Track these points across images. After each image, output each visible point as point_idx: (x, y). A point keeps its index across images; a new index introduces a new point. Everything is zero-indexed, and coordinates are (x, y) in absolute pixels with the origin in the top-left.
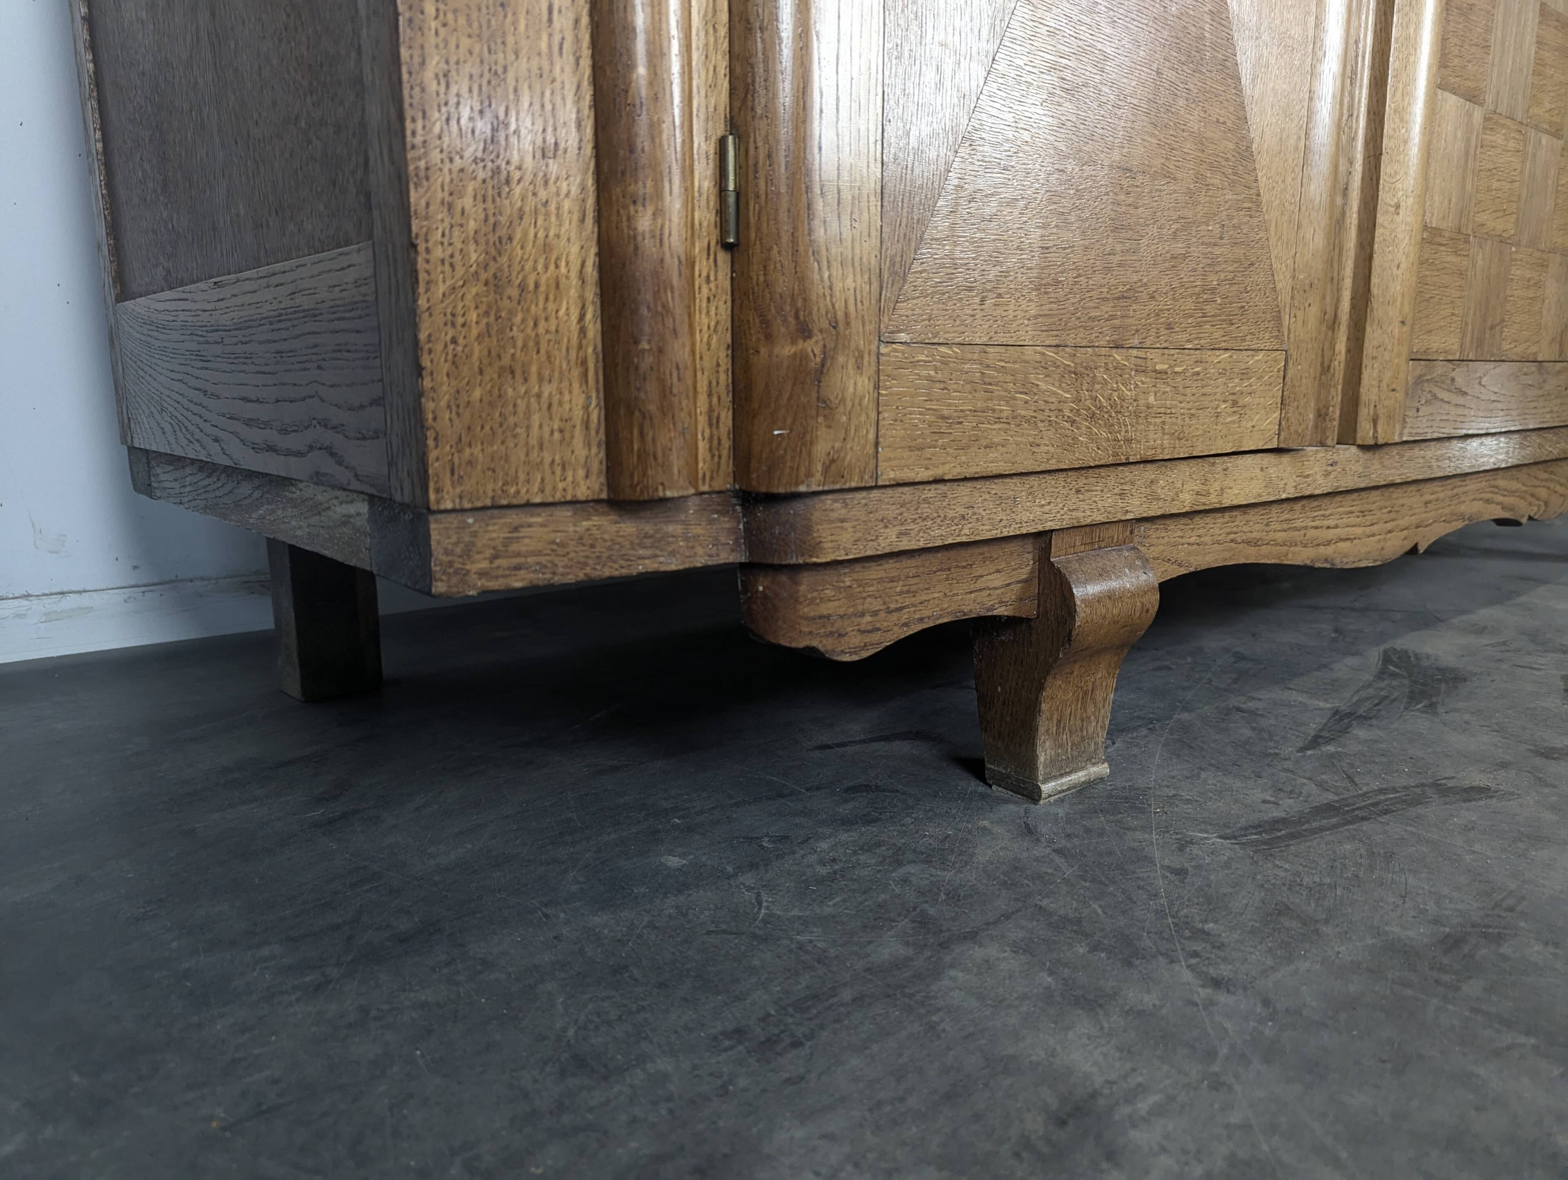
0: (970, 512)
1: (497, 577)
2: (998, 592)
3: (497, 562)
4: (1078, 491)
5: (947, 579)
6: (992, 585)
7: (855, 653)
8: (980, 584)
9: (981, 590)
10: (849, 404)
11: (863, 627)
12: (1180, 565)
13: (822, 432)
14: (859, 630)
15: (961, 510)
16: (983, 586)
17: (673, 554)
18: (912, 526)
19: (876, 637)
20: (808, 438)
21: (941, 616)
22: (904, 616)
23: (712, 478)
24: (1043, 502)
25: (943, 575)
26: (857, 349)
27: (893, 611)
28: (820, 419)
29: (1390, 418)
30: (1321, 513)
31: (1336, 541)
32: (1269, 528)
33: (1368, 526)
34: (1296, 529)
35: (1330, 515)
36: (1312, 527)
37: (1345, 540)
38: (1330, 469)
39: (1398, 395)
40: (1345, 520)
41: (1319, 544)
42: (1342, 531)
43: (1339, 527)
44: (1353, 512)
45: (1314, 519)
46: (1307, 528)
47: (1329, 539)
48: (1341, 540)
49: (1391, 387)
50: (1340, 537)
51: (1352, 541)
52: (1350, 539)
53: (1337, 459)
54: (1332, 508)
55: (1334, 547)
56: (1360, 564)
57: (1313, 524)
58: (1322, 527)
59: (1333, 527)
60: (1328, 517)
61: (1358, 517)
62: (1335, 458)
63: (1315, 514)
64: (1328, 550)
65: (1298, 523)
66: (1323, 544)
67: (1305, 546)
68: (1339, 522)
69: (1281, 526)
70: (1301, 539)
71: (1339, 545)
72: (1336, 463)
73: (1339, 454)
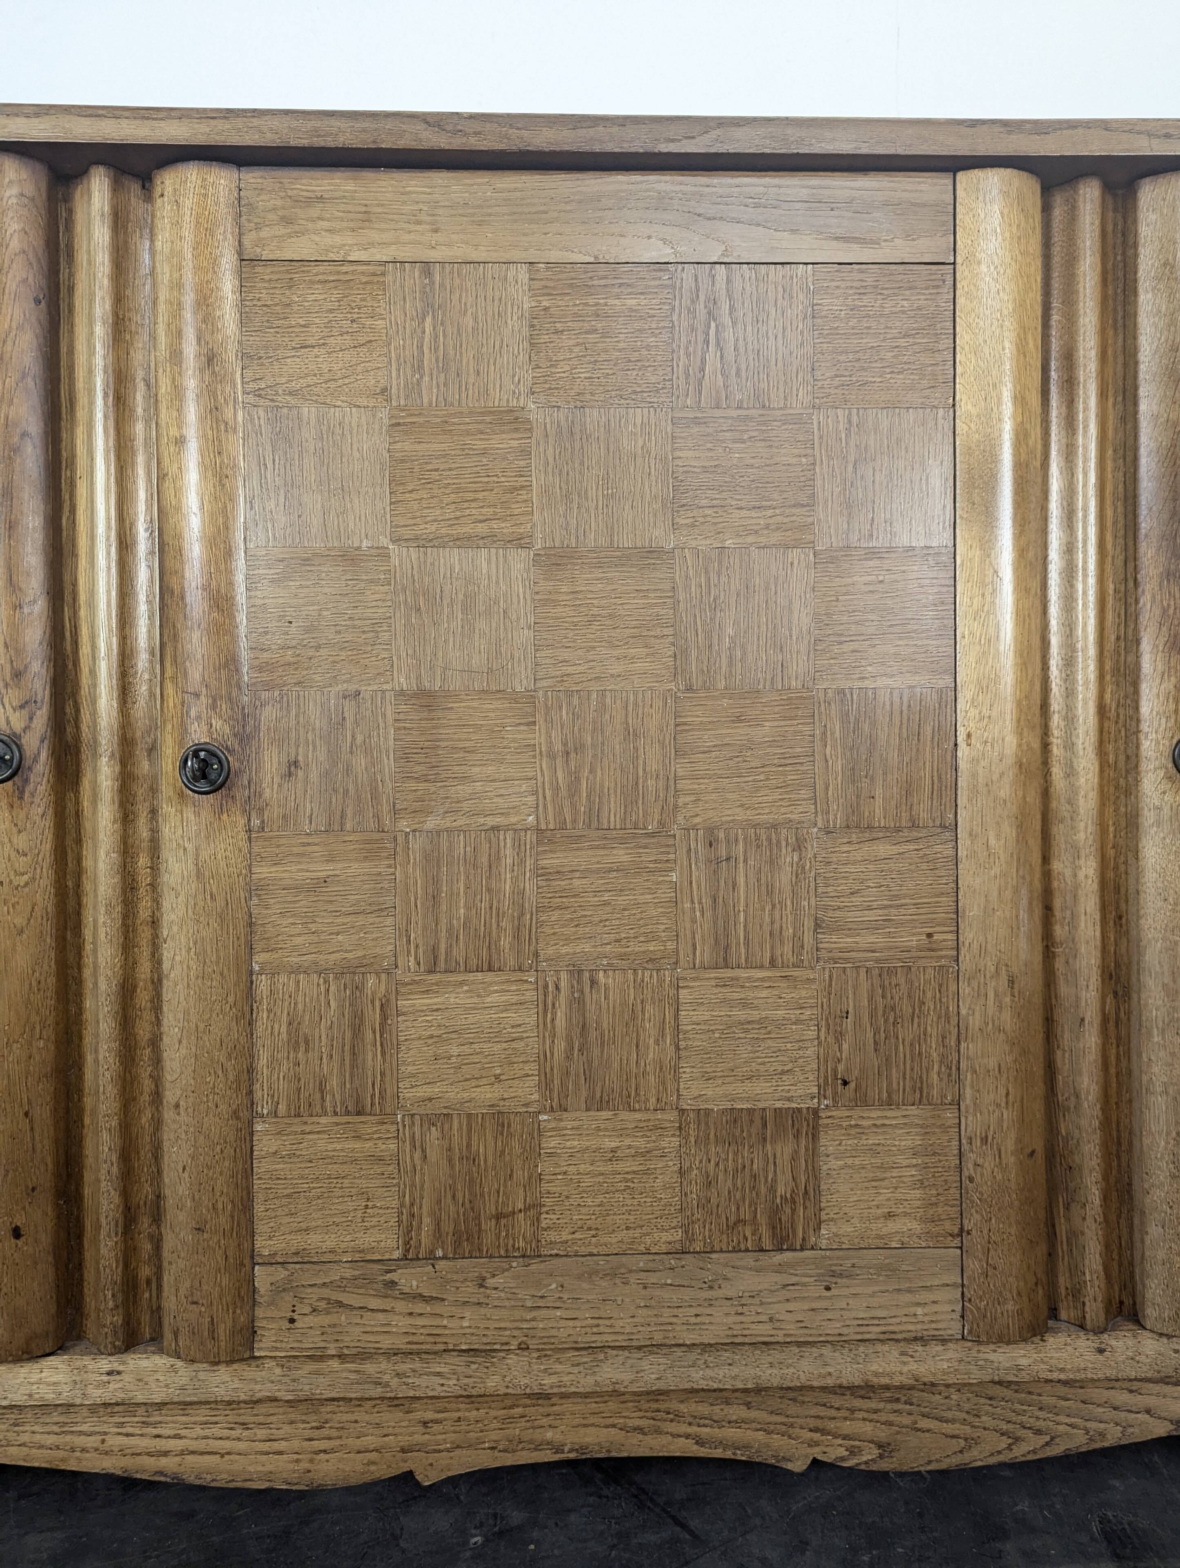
29: (194, 1333)
30: (136, 1419)
31: (182, 1453)
32: (21, 1428)
33: (260, 1441)
34: (81, 1433)
35: (160, 1422)
36: (119, 1434)
37: (202, 1453)
38: (105, 1378)
39: (203, 1309)
40: (199, 1431)
41: (140, 1454)
42: (194, 1443)
43: (185, 1437)
44: (216, 1423)
45: (122, 1425)
46: (106, 1433)
47: (163, 1449)
48: (193, 1453)
49: (190, 1299)
50: (191, 1449)
51: (222, 1456)
52: (216, 1453)
53: (121, 1368)
54: (161, 1415)
55: (178, 1459)
56: (248, 1485)
57: (120, 1430)
58: (142, 1435)
59: (169, 1437)
60: (155, 1425)
61: (231, 1429)
62: (116, 1366)
63: (122, 1420)
64: (164, 1462)
65: (84, 1428)
66: (149, 1454)
67: (106, 1453)
68: (183, 1432)
69: (47, 1429)
70: (95, 1445)
71: (190, 1458)
72: (119, 1373)
73: (124, 1363)
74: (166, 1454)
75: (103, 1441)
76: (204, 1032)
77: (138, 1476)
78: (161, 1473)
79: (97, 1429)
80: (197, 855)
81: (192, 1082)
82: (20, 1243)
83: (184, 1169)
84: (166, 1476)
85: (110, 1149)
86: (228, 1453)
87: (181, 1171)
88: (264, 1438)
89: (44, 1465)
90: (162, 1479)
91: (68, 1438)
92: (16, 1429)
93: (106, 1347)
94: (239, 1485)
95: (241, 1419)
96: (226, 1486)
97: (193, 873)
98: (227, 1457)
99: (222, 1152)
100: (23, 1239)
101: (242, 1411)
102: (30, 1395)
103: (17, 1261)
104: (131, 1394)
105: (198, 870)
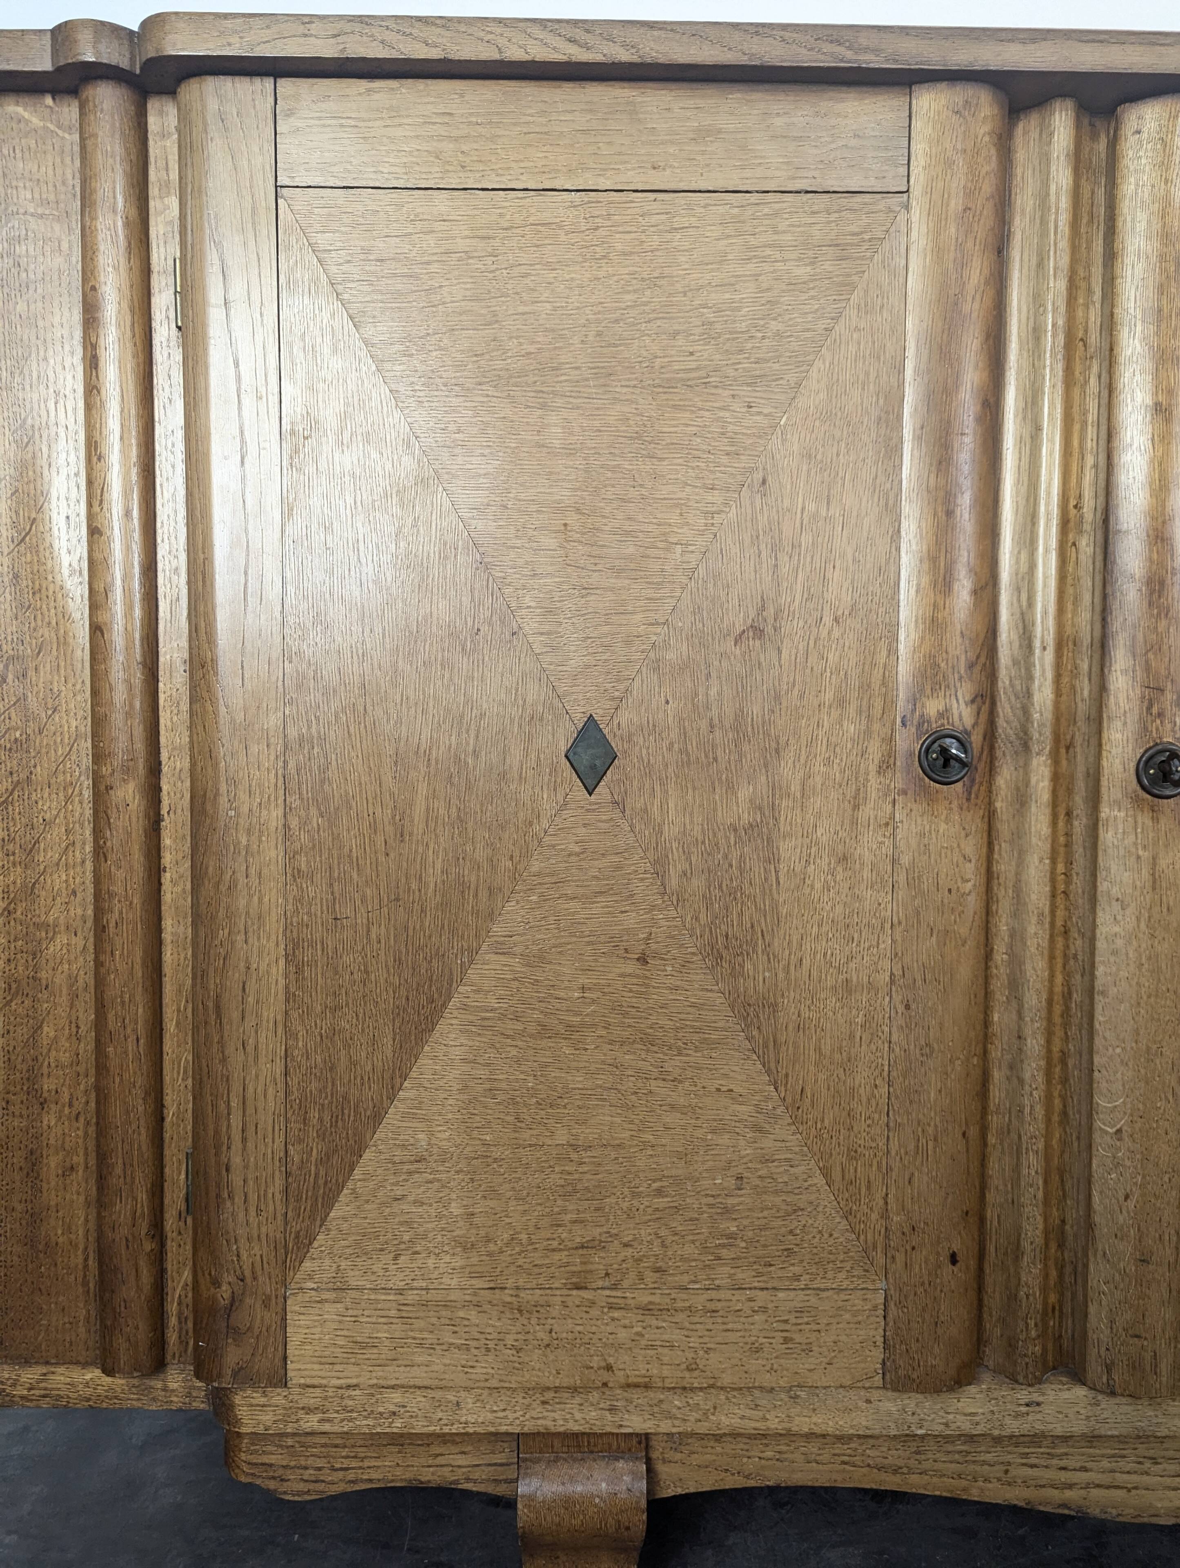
0: (402, 1410)
1: (32, 1400)
2: (464, 1470)
3: (32, 1392)
4: (544, 1403)
5: (399, 1452)
6: (454, 1463)
7: (299, 1495)
8: (440, 1460)
9: (442, 1466)
10: (256, 1331)
11: (305, 1478)
12: (747, 1477)
13: (231, 1349)
14: (302, 1479)
15: (392, 1408)
16: (443, 1462)
17: (154, 1399)
18: (336, 1415)
19: (321, 1487)
20: (219, 1352)
21: (393, 1481)
22: (351, 1476)
23: (180, 1356)
24: (495, 1408)
25: (395, 1449)
26: (264, 1294)
27: (337, 1470)
28: (230, 1341)
29: (1134, 1368)
30: (1042, 1450)
31: (1087, 1486)
32: (923, 1457)
33: (1169, 1476)
34: (984, 1463)
35: (1066, 1454)
36: (1023, 1464)
37: (1108, 1487)
38: (1024, 1409)
39: (1145, 1343)
40: (1105, 1464)
41: (1044, 1486)
42: (1100, 1476)
43: (1091, 1470)
44: (1124, 1457)
45: (1026, 1455)
46: (1009, 1464)
47: (1068, 1481)
48: (1098, 1486)
49: (1130, 1332)
50: (1097, 1482)
51: (1129, 1491)
52: (1122, 1488)
53: (1041, 1399)
54: (1068, 1446)
55: (1083, 1492)
56: (1154, 1520)
57: (1024, 1461)
58: (1046, 1467)
59: (1075, 1470)
60: (1060, 1456)
61: (1140, 1463)
62: (1036, 1397)
63: (1027, 1450)
64: (1068, 1494)
65: (988, 1457)
66: (1053, 1486)
67: (1009, 1484)
68: (1089, 1465)
69: (950, 1457)
70: (998, 1475)
71: (1095, 1492)
72: (1038, 1404)
73: (1044, 1394)
74: (1071, 1486)
75: (1006, 1472)
76: (1156, 1054)
77: (1042, 1508)
78: (1064, 1505)
79: (1001, 1459)
80: (1154, 864)
81: (1141, 1106)
82: (956, 1269)
83: (1127, 1197)
84: (1069, 1508)
85: (1037, 1172)
86: (1136, 1488)
87: (1122, 1199)
88: (1172, 1473)
89: (945, 1494)
90: (1066, 1512)
91: (972, 1467)
92: (918, 1457)
93: (1026, 1377)
94: (1146, 1520)
95: (1151, 1453)
96: (1133, 1521)
97: (1149, 885)
98: (1134, 1492)
99: (1170, 1180)
100: (958, 1265)
101: (1152, 1445)
102: (947, 1425)
103: (953, 1287)
104: (1051, 1427)
105: (1154, 882)
